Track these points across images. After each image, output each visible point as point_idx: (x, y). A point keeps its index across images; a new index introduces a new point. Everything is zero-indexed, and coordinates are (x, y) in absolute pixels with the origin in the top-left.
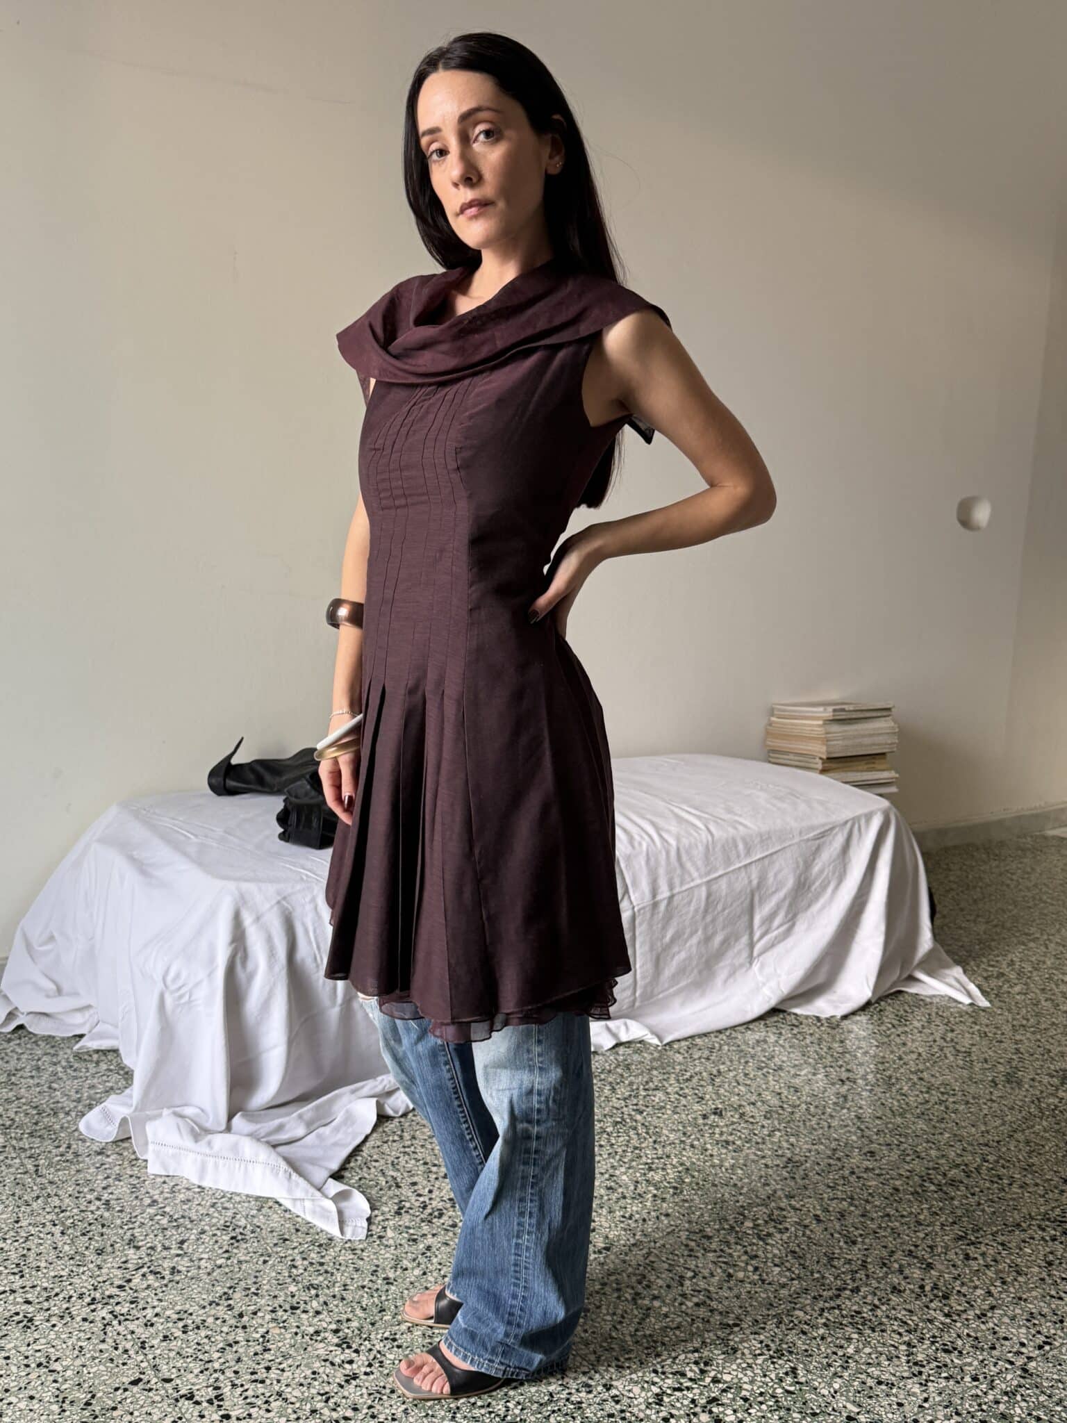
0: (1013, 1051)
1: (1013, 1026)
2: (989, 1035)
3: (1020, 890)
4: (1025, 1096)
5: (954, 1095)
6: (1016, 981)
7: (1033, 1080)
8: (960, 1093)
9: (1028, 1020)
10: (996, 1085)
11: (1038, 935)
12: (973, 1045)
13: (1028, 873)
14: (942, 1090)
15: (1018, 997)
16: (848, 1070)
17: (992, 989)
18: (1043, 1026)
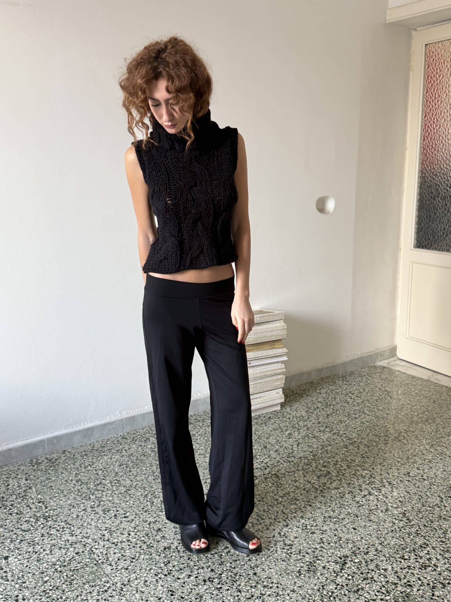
0: (319, 541)
1: (325, 517)
2: (309, 527)
3: (354, 405)
4: (316, 585)
5: (271, 588)
6: (335, 478)
7: (324, 568)
8: (276, 585)
9: (334, 511)
10: (300, 575)
11: (355, 440)
12: (296, 538)
13: (361, 393)
14: (265, 583)
15: (333, 492)
16: (212, 570)
17: (320, 486)
18: (342, 516)
